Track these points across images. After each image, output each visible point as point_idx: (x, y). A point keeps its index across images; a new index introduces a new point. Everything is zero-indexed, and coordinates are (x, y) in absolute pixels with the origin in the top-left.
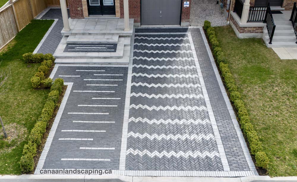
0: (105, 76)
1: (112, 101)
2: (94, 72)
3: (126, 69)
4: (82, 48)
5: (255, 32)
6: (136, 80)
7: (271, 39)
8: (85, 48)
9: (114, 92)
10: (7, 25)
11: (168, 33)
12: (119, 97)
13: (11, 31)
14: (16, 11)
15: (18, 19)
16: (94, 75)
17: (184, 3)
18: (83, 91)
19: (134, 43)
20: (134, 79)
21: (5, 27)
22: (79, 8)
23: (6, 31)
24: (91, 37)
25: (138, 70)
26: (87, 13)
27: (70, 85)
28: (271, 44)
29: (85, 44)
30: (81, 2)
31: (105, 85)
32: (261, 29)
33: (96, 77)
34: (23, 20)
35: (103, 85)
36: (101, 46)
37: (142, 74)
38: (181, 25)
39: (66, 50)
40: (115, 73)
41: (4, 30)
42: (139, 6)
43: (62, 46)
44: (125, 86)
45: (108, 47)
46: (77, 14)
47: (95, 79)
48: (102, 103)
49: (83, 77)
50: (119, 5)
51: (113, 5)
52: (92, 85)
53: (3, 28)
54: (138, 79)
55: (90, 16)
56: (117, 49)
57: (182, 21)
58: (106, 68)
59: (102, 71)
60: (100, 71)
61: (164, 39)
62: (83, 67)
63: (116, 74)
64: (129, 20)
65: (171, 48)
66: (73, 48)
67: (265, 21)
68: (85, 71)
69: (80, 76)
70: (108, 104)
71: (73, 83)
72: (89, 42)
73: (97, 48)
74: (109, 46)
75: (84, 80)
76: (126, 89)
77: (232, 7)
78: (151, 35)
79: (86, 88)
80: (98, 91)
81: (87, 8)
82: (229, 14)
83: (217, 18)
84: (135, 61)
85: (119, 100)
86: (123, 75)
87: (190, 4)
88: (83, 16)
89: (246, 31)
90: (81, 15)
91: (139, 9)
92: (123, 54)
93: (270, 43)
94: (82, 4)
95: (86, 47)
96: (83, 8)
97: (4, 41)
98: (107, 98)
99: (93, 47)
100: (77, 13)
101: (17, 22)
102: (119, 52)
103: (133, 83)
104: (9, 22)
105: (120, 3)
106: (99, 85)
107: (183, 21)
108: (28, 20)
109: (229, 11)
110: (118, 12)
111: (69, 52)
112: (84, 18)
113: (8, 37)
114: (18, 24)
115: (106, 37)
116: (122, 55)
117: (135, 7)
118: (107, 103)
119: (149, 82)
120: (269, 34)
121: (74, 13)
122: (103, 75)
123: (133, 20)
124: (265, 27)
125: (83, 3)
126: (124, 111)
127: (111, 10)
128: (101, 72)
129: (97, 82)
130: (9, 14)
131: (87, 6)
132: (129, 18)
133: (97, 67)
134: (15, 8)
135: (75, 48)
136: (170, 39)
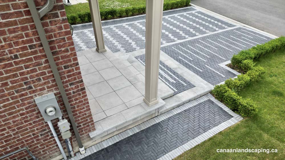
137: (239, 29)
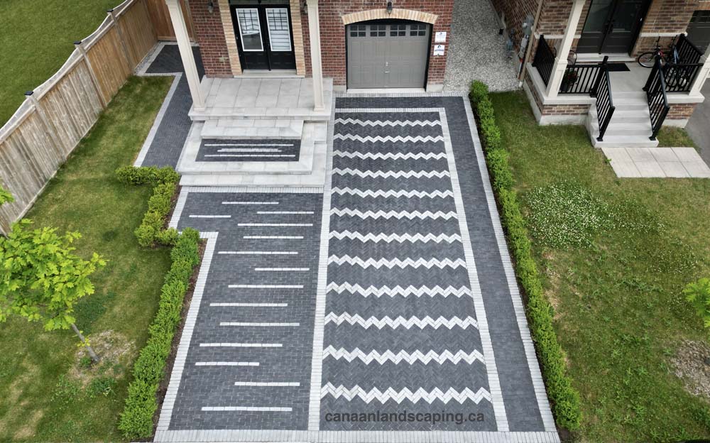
0: (279, 215)
1: (292, 274)
2: (258, 206)
3: (318, 198)
4: (231, 150)
5: (572, 114)
6: (339, 224)
7: (602, 130)
8: (239, 150)
9: (296, 253)
10: (80, 99)
11: (401, 110)
12: (307, 267)
13: (88, 110)
14: (94, 67)
15: (100, 82)
16: (258, 213)
17: (433, 47)
18: (238, 253)
19: (334, 134)
20: (335, 223)
21: (74, 105)
22: (221, 57)
23: (79, 113)
24: (248, 123)
25: (341, 202)
26: (240, 68)
27: (211, 237)
28: (602, 140)
29: (238, 141)
30: (226, 45)
31: (280, 237)
32: (584, 108)
33: (261, 219)
34: (111, 80)
35: (276, 237)
36: (270, 145)
37: (350, 211)
38: (427, 90)
39: (200, 158)
40: (298, 208)
41: (75, 110)
42: (343, 54)
43: (191, 147)
44: (316, 240)
45: (283, 148)
46: (220, 69)
47: (260, 223)
48: (274, 279)
49: (236, 218)
50: (303, 51)
51: (291, 50)
52: (254, 237)
53: (71, 108)
54: (343, 222)
55: (245, 71)
56: (301, 153)
57: (428, 82)
58: (281, 196)
59: (272, 203)
60: (269, 203)
61: (393, 124)
62: (235, 193)
63: (300, 210)
64: (324, 82)
65: (406, 147)
66: (214, 150)
67: (593, 93)
68: (240, 203)
69: (230, 216)
70: (285, 282)
71: (217, 233)
72: (245, 137)
73: (261, 150)
74: (285, 145)
75: (239, 225)
76: (319, 246)
77: (531, 54)
78: (366, 114)
79: (244, 245)
80: (266, 251)
81: (238, 56)
82: (524, 70)
83: (498, 70)
84: (337, 181)
85: (306, 274)
86: (313, 213)
87: (446, 50)
88: (231, 73)
89: (554, 111)
90: (227, 71)
91: (343, 59)
92: (313, 168)
93: (600, 139)
94: (227, 51)
95: (239, 147)
96: (230, 57)
97: (77, 133)
98: (284, 269)
99: (254, 147)
100: (218, 68)
101: (99, 88)
102: (305, 161)
103: (332, 233)
104: (82, 93)
105: (305, 48)
106: (267, 237)
107: (431, 82)
108: (120, 79)
109: (523, 60)
110: (300, 65)
111: (206, 161)
112: (233, 77)
113: (84, 123)
114: (101, 93)
115: (280, 124)
116: (310, 169)
117: (334, 56)
118: (284, 280)
119: (362, 229)
120: (599, 120)
121: (213, 68)
122: (275, 213)
123: (330, 80)
124: (594, 104)
125: (228, 48)
126: (315, 299)
127: (286, 61)
128: (270, 207)
129: (265, 231)
130: (80, 75)
131: (237, 54)
132: (324, 77)
133: (262, 194)
134: (91, 61)
135: (219, 151)
136: (403, 124)
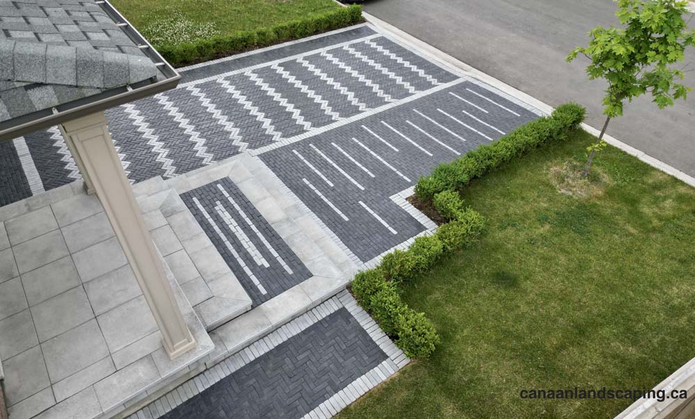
111: (301, 264)
137: (462, 88)
